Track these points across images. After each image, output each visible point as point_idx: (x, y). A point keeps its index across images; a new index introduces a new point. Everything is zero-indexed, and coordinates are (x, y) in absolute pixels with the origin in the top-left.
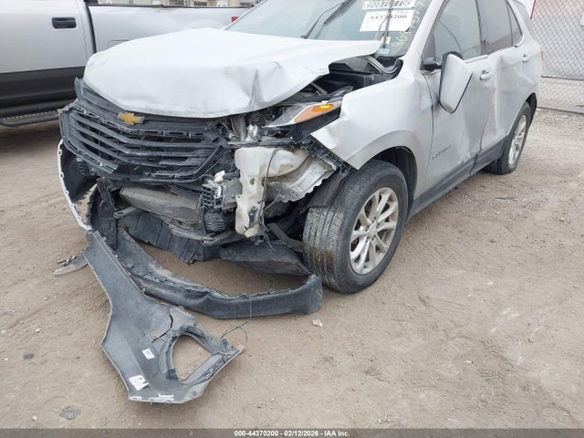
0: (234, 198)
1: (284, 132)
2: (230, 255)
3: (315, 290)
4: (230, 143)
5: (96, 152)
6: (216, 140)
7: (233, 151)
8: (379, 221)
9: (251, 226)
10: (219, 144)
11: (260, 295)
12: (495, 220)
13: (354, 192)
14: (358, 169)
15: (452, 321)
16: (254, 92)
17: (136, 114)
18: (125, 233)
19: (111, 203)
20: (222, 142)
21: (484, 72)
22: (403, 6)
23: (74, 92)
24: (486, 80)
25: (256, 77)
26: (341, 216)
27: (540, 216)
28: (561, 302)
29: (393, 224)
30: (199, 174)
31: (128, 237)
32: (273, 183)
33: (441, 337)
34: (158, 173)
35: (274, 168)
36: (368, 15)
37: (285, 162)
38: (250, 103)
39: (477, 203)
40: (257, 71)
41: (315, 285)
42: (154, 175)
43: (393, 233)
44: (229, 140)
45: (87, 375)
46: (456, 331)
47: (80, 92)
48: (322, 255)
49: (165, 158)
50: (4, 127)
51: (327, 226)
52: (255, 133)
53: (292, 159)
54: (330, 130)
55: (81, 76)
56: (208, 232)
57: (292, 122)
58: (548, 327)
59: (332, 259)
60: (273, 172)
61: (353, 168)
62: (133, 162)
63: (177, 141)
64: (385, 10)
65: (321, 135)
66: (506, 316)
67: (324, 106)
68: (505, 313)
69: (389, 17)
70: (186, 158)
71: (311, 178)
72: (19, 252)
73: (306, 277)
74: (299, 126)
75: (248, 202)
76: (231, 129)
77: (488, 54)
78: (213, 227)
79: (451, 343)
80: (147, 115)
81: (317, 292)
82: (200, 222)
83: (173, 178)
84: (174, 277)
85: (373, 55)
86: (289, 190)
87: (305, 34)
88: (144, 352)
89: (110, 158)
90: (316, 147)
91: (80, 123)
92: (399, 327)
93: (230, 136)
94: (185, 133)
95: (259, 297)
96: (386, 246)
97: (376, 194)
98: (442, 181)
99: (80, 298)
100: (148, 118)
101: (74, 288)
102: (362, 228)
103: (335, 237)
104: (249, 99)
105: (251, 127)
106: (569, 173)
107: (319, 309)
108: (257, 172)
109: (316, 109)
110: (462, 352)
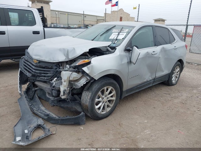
0: (59, 86)
1: (75, 67)
2: (60, 104)
3: (82, 117)
4: (60, 70)
5: (27, 70)
6: (56, 69)
7: (61, 72)
8: (108, 97)
9: (64, 95)
10: (56, 70)
11: (64, 117)
12: (159, 101)
13: (95, 87)
14: (96, 79)
15: (126, 132)
16: (67, 55)
17: (37, 60)
18: (36, 95)
19: (32, 86)
20: (58, 69)
21: (154, 52)
22: (124, 31)
23: (25, 53)
24: (155, 54)
25: (68, 51)
26: (91, 94)
27: (176, 101)
28: (167, 130)
29: (114, 98)
30: (51, 78)
31: (37, 97)
32: (73, 82)
33: (120, 137)
34: (41, 77)
35: (71, 77)
36: (113, 34)
37: (75, 76)
38: (66, 58)
39: (156, 95)
40: (68, 50)
41: (82, 116)
42: (40, 78)
43: (114, 101)
44: (60, 69)
45: (7, 135)
46: (125, 135)
47: (26, 54)
48: (85, 106)
49: (43, 73)
50: (14, 62)
51: (87, 97)
52: (68, 67)
53: (77, 75)
54: (88, 68)
55: (27, 49)
56: (53, 96)
57: (77, 65)
58: (158, 138)
59: (88, 107)
60: (71, 79)
61: (95, 79)
62: (36, 74)
63: (47, 68)
64: (117, 32)
65: (85, 69)
66: (145, 132)
67: (87, 61)
68: (146, 131)
69: (118, 34)
70: (48, 73)
71: (83, 82)
72: (6, 98)
73: (80, 113)
74: (79, 66)
75: (63, 88)
76: (62, 65)
77: (157, 46)
78: (54, 95)
79: (122, 139)
80: (40, 61)
81: (83, 118)
82: (51, 93)
83: (44, 79)
84: (45, 109)
85: (108, 46)
86: (76, 85)
87: (92, 39)
88: (25, 131)
89: (30, 72)
90: (84, 72)
91: (24, 62)
92: (107, 132)
93: (61, 68)
94: (48, 66)
95: (64, 118)
96: (111, 105)
97: (105, 88)
98: (137, 86)
99: (16, 113)
100: (40, 62)
101: (16, 110)
102: (100, 98)
103: (89, 101)
104: (65, 57)
105: (67, 66)
106: (196, 87)
107: (84, 124)
108: (66, 78)
109: (83, 61)
110: (124, 142)
